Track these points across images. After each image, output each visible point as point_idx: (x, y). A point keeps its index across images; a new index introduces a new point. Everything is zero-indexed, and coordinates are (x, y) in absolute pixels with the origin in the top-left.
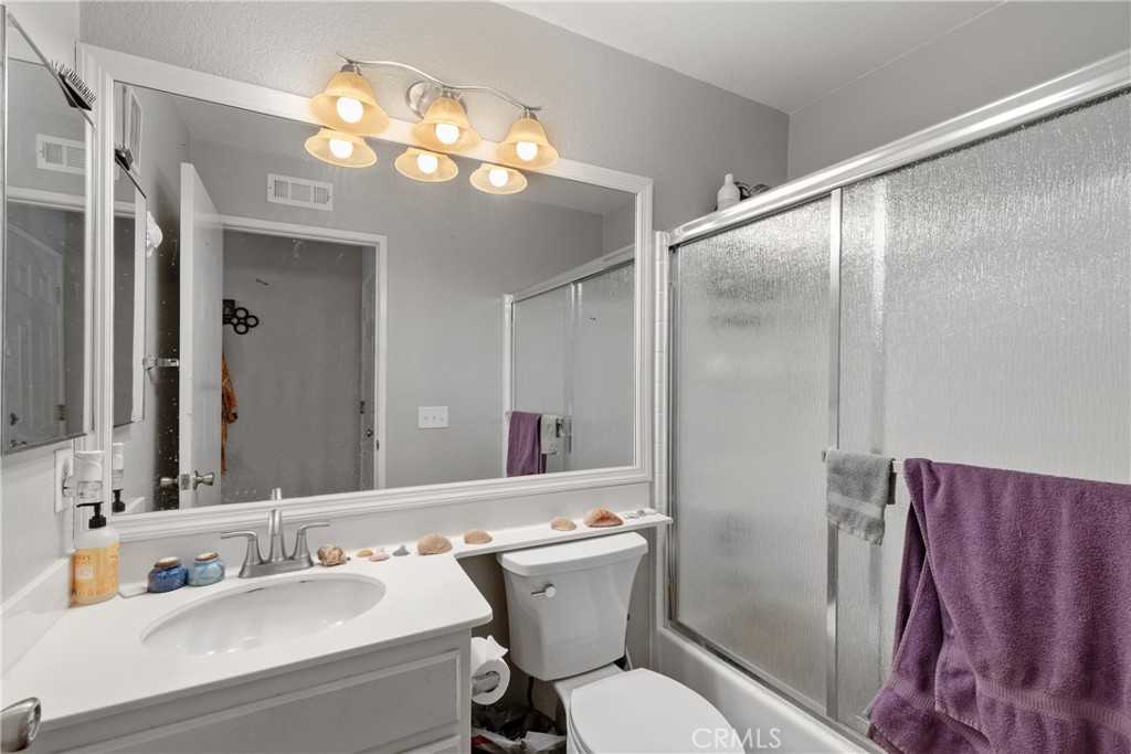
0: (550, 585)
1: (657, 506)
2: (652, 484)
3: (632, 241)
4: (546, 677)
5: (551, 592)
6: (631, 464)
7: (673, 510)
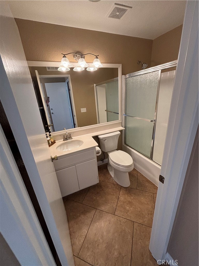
0: (106, 140)
1: (123, 126)
2: (122, 123)
3: (118, 77)
4: (106, 152)
5: (106, 141)
6: (118, 120)
7: (125, 127)
